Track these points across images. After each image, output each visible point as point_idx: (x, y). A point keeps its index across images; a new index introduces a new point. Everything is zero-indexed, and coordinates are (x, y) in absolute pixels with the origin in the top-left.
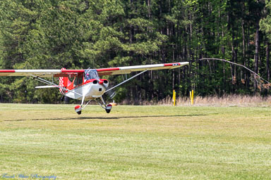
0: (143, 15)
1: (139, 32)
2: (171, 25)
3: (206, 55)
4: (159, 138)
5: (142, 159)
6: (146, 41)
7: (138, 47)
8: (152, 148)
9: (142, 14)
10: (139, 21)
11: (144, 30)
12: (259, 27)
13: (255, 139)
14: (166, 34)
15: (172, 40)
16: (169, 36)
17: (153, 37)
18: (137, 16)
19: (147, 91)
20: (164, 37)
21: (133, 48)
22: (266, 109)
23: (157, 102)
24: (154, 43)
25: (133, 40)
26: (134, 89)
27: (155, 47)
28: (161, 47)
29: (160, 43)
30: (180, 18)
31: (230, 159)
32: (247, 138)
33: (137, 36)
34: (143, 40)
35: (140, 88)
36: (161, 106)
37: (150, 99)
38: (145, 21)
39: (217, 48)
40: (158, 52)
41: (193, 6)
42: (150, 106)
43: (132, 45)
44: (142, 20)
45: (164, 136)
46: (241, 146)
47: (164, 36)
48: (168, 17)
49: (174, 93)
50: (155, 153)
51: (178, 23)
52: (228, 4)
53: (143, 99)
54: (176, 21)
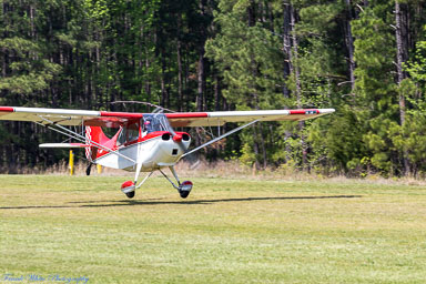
0: (22, 33)
1: (17, 59)
2: (67, 49)
3: (121, 97)
4: (47, 226)
5: (21, 258)
6: (27, 73)
7: (15, 82)
8: (36, 241)
9: (21, 31)
10: (17, 42)
11: (24, 56)
12: (204, 52)
13: (197, 228)
14: (59, 62)
15: (68, 71)
16: (63, 65)
17: (38, 67)
18: (13, 35)
19: (28, 153)
20: (55, 67)
21: (7, 85)
22: (214, 181)
23: (45, 169)
24: (40, 77)
25: (7, 72)
26: (8, 149)
27: (41, 83)
28: (51, 83)
29: (50, 76)
30: (80, 37)
31: (158, 259)
32: (184, 226)
33: (14, 65)
34: (23, 71)
35: (17, 147)
36: (51, 175)
37: (34, 164)
38: (26, 42)
39: (139, 84)
40: (46, 90)
41: (101, 19)
42: (33, 176)
43: (6, 80)
44: (21, 40)
45: (55, 222)
46: (175, 238)
47: (57, 65)
48: (62, 37)
49: (72, 155)
50: (41, 249)
51: (78, 45)
52: (155, 16)
53: (23, 165)
54: (74, 42)
